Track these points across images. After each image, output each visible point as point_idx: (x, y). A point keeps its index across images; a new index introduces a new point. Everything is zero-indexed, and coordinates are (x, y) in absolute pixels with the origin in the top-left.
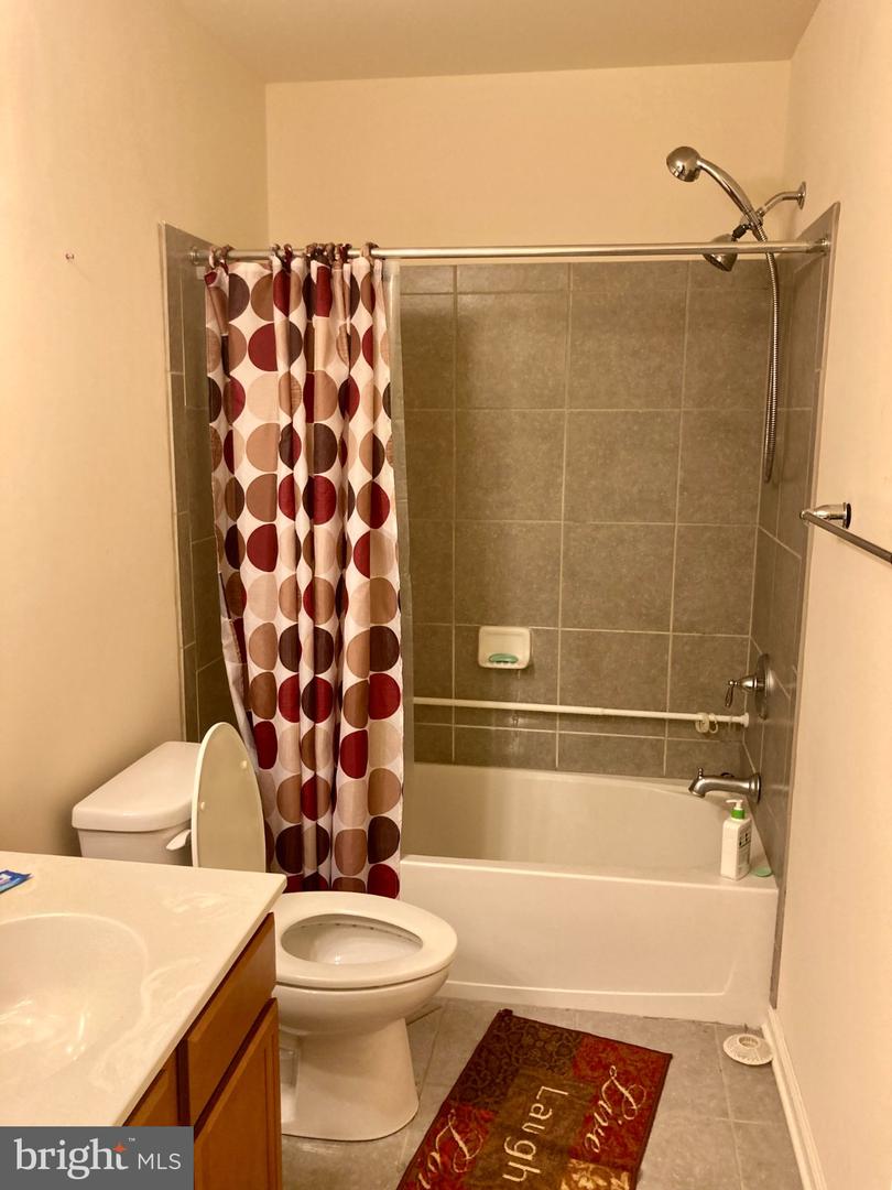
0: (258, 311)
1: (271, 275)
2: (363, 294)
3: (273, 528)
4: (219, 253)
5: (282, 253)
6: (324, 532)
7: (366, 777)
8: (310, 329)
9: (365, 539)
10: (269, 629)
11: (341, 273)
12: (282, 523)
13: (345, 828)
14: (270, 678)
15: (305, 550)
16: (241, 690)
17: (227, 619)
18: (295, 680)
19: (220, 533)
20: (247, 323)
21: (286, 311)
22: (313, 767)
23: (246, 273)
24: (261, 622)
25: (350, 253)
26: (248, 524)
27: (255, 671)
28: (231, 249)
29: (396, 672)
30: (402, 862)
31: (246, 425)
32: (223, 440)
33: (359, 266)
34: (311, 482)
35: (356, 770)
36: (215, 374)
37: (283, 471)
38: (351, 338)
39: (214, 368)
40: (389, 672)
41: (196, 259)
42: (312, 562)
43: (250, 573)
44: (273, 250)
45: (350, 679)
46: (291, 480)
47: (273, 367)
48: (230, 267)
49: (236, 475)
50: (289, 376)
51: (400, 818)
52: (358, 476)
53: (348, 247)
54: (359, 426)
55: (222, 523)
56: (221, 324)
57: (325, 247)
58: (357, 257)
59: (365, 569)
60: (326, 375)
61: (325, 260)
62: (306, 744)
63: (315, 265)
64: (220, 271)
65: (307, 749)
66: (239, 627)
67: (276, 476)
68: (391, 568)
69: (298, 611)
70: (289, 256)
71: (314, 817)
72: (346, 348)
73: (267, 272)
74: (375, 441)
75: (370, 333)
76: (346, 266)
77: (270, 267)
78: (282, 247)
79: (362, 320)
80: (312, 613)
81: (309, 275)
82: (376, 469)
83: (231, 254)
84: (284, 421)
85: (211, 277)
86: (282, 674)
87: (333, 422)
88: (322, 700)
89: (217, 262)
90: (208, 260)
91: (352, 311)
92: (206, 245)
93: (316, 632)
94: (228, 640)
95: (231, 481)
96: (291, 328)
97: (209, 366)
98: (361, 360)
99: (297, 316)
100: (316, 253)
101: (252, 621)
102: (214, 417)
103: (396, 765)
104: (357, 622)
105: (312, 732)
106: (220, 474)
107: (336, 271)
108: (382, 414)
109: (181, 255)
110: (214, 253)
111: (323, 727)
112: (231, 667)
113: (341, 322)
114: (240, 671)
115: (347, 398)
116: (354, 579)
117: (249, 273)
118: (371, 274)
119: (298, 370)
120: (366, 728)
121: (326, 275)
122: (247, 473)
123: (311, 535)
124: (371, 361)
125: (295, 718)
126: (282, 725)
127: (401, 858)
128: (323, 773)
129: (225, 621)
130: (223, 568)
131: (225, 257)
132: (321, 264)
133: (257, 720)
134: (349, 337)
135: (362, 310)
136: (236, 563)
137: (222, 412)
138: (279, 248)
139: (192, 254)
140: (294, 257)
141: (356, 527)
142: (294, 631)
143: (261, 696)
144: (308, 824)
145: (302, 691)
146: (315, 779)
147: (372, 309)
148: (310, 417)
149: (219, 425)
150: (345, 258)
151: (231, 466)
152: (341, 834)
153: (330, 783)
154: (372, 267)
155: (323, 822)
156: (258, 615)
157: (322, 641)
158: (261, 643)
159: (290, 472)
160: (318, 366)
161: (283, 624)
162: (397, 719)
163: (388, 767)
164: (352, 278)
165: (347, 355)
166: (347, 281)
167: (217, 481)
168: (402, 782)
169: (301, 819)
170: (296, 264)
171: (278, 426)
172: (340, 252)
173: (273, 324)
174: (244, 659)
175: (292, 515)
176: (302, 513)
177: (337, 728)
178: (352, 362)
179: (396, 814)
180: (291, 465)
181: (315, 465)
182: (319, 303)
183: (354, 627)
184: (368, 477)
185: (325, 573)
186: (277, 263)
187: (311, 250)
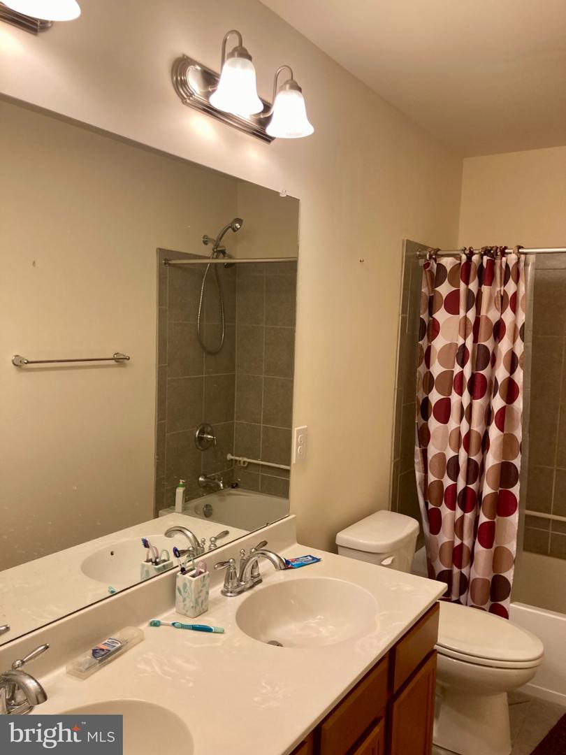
0: (451, 283)
1: (460, 264)
2: (512, 274)
3: (449, 400)
4: (432, 252)
5: (467, 252)
6: (478, 404)
7: (493, 549)
8: (480, 292)
9: (503, 410)
10: (442, 456)
11: (501, 262)
12: (455, 398)
13: (478, 576)
14: (441, 484)
15: (467, 413)
16: (423, 489)
17: (418, 448)
18: (454, 487)
19: (418, 401)
20: (445, 289)
21: (467, 283)
22: (461, 538)
23: (447, 263)
24: (437, 452)
25: (506, 251)
26: (435, 397)
27: (432, 478)
28: (439, 250)
29: (516, 490)
30: (511, 605)
31: (439, 343)
32: (425, 350)
33: (512, 259)
34: (473, 376)
35: (487, 544)
36: (424, 316)
37: (457, 369)
38: (503, 297)
39: (424, 312)
40: (511, 490)
41: (420, 255)
42: (470, 420)
43: (433, 424)
44: (463, 250)
45: (487, 490)
46: (461, 374)
47: (457, 313)
48: (438, 260)
49: (431, 369)
50: (466, 318)
51: (512, 578)
52: (501, 374)
53: (506, 248)
54: (504, 346)
55: (420, 395)
56: (430, 289)
57: (492, 248)
58: (510, 253)
59: (501, 427)
60: (487, 317)
61: (492, 256)
62: (458, 524)
63: (485, 258)
64: (432, 262)
65: (458, 527)
66: (425, 453)
67: (453, 372)
68: (517, 428)
69: (459, 447)
70: (471, 254)
71: (460, 567)
72: (500, 303)
73: (458, 262)
74: (513, 354)
75: (515, 295)
76: (504, 259)
77: (460, 259)
78: (467, 249)
79: (511, 288)
80: (467, 449)
81: (482, 263)
82: (512, 370)
83: (439, 253)
84: (461, 342)
85: (427, 265)
86: (448, 482)
87: (489, 344)
88: (470, 500)
89: (431, 257)
90: (426, 255)
91: (505, 282)
92: (425, 248)
93: (469, 460)
94: (418, 459)
95: (427, 373)
96: (469, 292)
97: (421, 311)
98: (509, 310)
99: (473, 286)
100: (487, 251)
101: (433, 450)
102: (421, 338)
103: (512, 546)
104: (494, 457)
105: (462, 518)
106: (422, 369)
107: (498, 261)
108: (519, 340)
109: (412, 254)
110: (430, 252)
111: (469, 516)
112: (419, 475)
113: (498, 289)
114: (423, 478)
115: (498, 330)
116: (494, 432)
117: (448, 263)
118: (518, 262)
119: (471, 315)
120: (495, 520)
121: (492, 264)
122: (437, 369)
123: (470, 406)
124: (514, 310)
125: (453, 508)
126: (445, 511)
127: (511, 602)
128: (467, 542)
129: (417, 449)
130: (419, 420)
131: (436, 254)
132: (489, 258)
133: (431, 506)
134: (502, 297)
135: (511, 283)
136: (426, 417)
137: (426, 337)
138: (466, 249)
139: (418, 253)
140: (475, 254)
141: (498, 403)
142: (456, 458)
143: (434, 494)
144: (456, 570)
145: (458, 493)
146: (462, 545)
147: (517, 282)
148: (475, 340)
149: (424, 343)
150: (504, 253)
151: (428, 365)
152: (475, 580)
153: (470, 549)
154: (519, 259)
155: (464, 571)
156: (436, 448)
157: (472, 467)
158: (437, 464)
159: (461, 369)
160: (483, 312)
161: (450, 454)
162: (515, 518)
163: (506, 546)
164: (507, 265)
165: (500, 307)
166: (504, 266)
167: (420, 373)
168: (514, 556)
169: (452, 567)
170: (475, 258)
171: (457, 344)
172: (501, 251)
173: (459, 290)
174: (426, 472)
175: (461, 394)
176: (466, 393)
177: (477, 518)
178: (503, 310)
179: (509, 575)
180: (463, 365)
181: (476, 366)
182: (486, 278)
183: (492, 460)
184: (507, 375)
185: (477, 427)
186: (464, 257)
187: (484, 250)
